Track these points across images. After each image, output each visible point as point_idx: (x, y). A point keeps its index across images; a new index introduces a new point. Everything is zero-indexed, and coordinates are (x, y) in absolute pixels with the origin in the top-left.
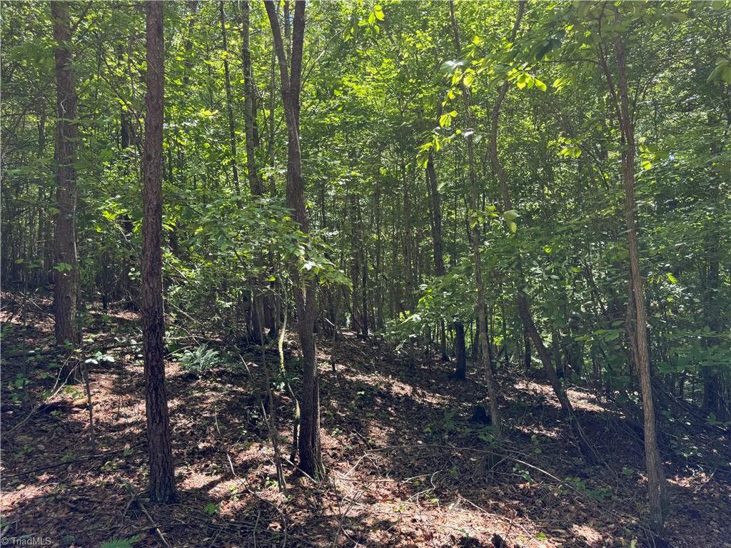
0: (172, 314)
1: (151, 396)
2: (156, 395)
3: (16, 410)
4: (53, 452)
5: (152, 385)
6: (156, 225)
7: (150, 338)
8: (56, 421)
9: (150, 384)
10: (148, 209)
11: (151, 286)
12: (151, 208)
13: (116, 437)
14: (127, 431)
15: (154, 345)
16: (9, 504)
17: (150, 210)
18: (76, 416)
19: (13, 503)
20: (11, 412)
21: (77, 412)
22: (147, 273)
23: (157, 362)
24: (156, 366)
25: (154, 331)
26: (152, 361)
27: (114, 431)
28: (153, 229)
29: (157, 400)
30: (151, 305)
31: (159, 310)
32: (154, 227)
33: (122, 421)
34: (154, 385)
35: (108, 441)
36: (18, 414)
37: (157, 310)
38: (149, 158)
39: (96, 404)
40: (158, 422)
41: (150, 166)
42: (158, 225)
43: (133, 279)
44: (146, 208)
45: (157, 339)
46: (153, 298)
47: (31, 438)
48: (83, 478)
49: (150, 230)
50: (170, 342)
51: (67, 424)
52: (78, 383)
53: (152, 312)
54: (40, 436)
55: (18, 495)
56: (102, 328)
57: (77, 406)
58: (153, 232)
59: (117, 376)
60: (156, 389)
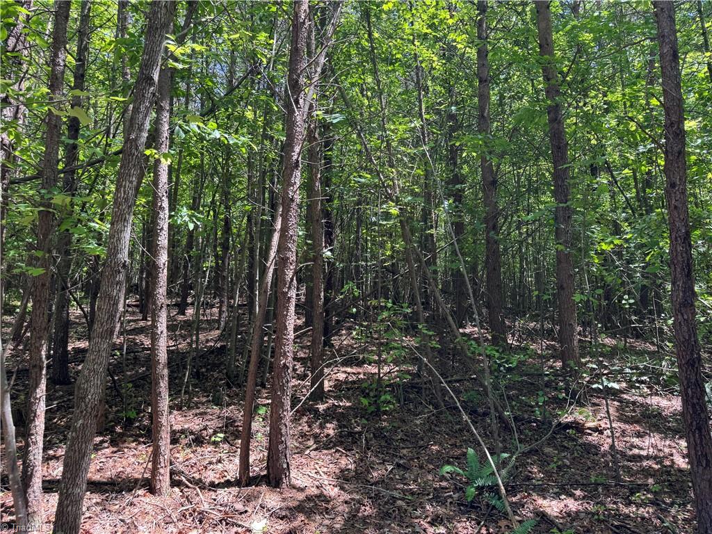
0: (668, 344)
1: (694, 436)
2: (700, 435)
3: (539, 423)
4: (578, 469)
5: (695, 423)
6: (686, 253)
7: (689, 373)
8: (574, 440)
9: (691, 423)
10: (676, 238)
11: (686, 317)
12: (680, 236)
13: (635, 468)
14: (645, 463)
15: (693, 381)
16: (558, 511)
17: (679, 239)
18: (590, 438)
19: (561, 511)
20: (535, 424)
21: (590, 434)
22: (680, 304)
23: (699, 400)
24: (698, 403)
25: (693, 366)
26: (692, 398)
27: (631, 461)
28: (683, 258)
29: (701, 441)
30: (687, 338)
31: (695, 343)
32: (684, 255)
33: (636, 451)
34: (697, 424)
35: (629, 470)
36: (541, 426)
37: (693, 343)
38: (673, 185)
39: (606, 430)
40: (704, 466)
41: (675, 193)
42: (688, 253)
43: (627, 306)
44: (673, 236)
45: (696, 375)
46: (689, 330)
47: (556, 452)
48: (615, 503)
49: (679, 258)
50: (667, 373)
51: (585, 444)
52: (585, 405)
53: (689, 344)
54: (563, 451)
55: (562, 505)
56: (589, 353)
57: (589, 428)
58: (683, 261)
59: (618, 404)
60: (699, 429)
